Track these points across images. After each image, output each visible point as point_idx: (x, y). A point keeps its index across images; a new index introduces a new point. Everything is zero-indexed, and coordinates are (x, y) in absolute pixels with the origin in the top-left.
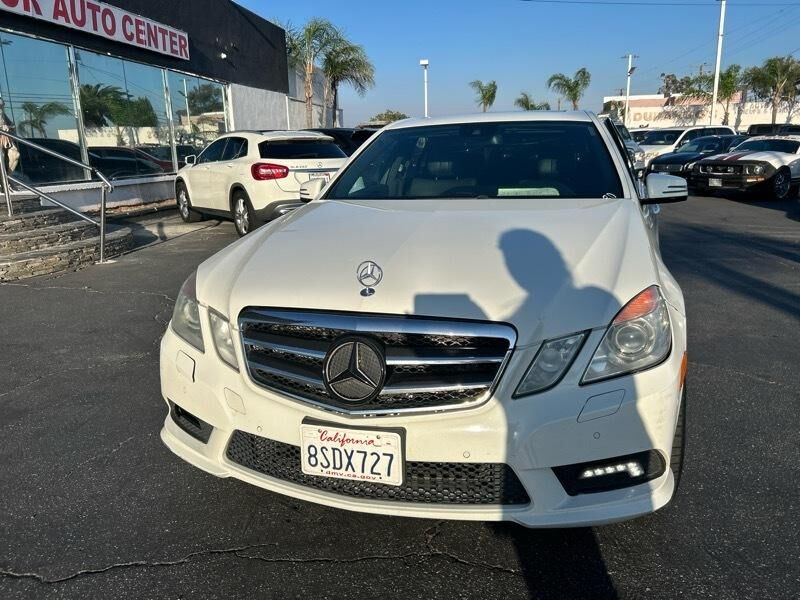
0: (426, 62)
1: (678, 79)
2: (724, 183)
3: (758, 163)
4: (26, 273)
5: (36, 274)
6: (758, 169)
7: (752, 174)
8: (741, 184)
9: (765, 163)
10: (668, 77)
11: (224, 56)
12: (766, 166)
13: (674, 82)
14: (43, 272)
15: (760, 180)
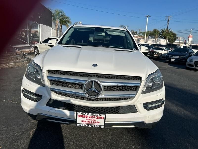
0: (81, 22)
1: (134, 32)
2: (150, 56)
3: (156, 52)
4: (16, 66)
5: (17, 66)
6: (157, 53)
7: (155, 54)
8: (153, 56)
9: (158, 52)
10: (132, 31)
11: (40, 17)
12: (158, 53)
13: (133, 32)
14: (18, 66)
15: (157, 55)
